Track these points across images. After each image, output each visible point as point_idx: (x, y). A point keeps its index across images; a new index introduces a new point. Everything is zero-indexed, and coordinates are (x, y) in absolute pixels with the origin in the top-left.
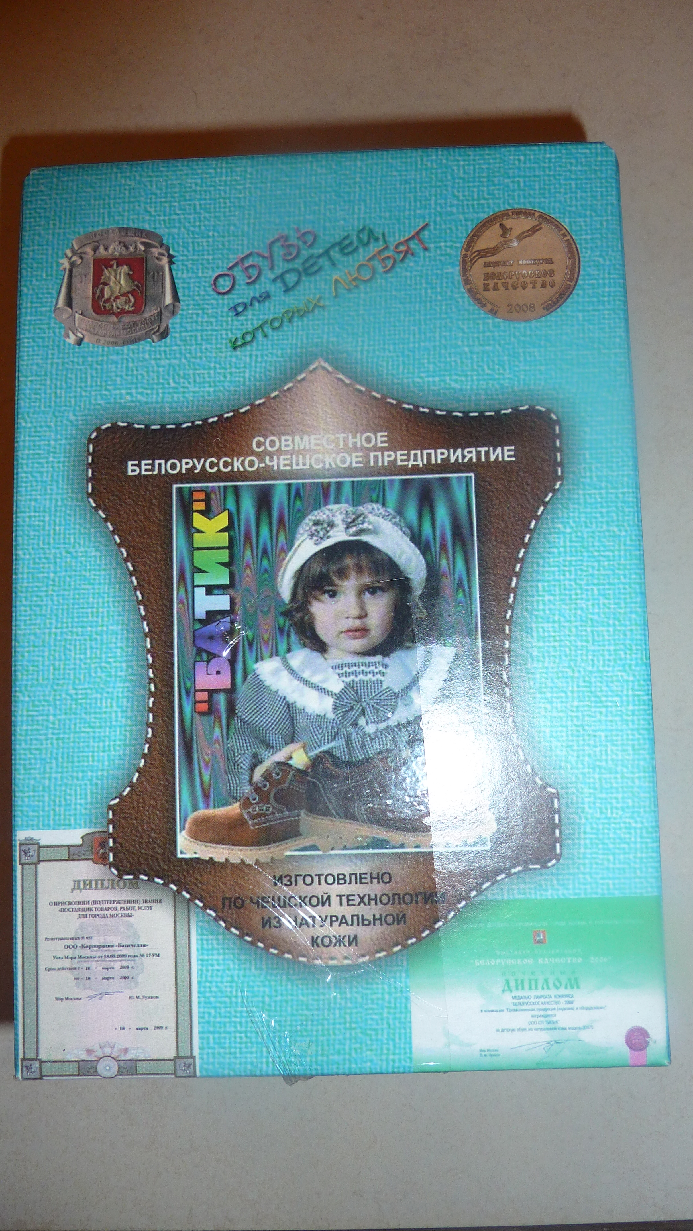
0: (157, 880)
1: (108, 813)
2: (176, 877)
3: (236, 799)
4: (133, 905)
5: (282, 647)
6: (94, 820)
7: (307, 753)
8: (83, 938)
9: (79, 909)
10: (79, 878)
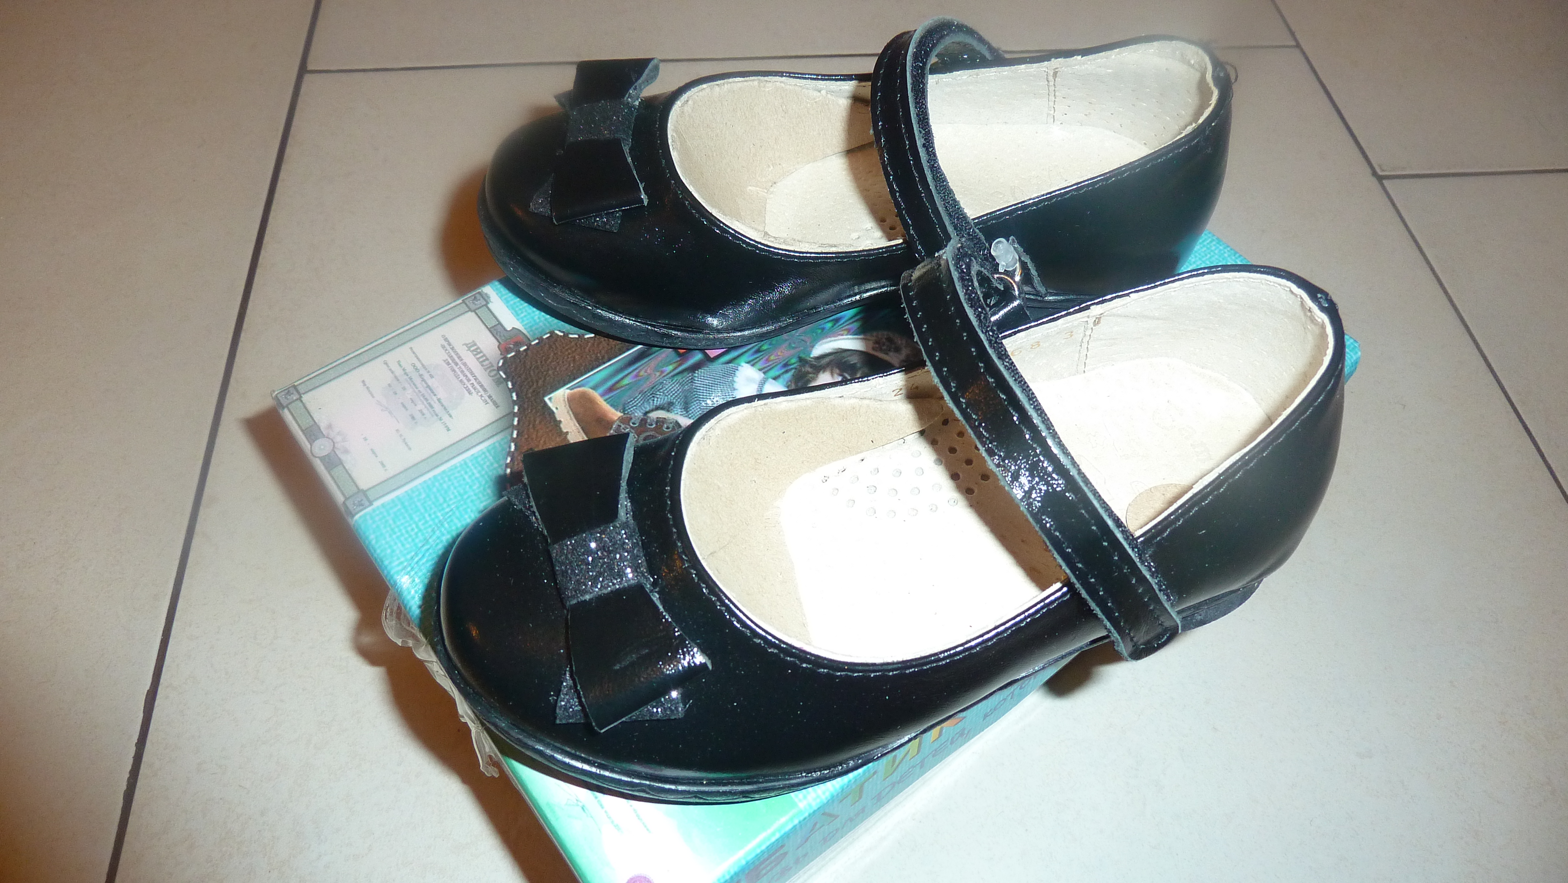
0: (514, 395)
1: (547, 334)
2: (526, 406)
3: (624, 411)
4: (481, 390)
8: (429, 372)
9: (451, 357)
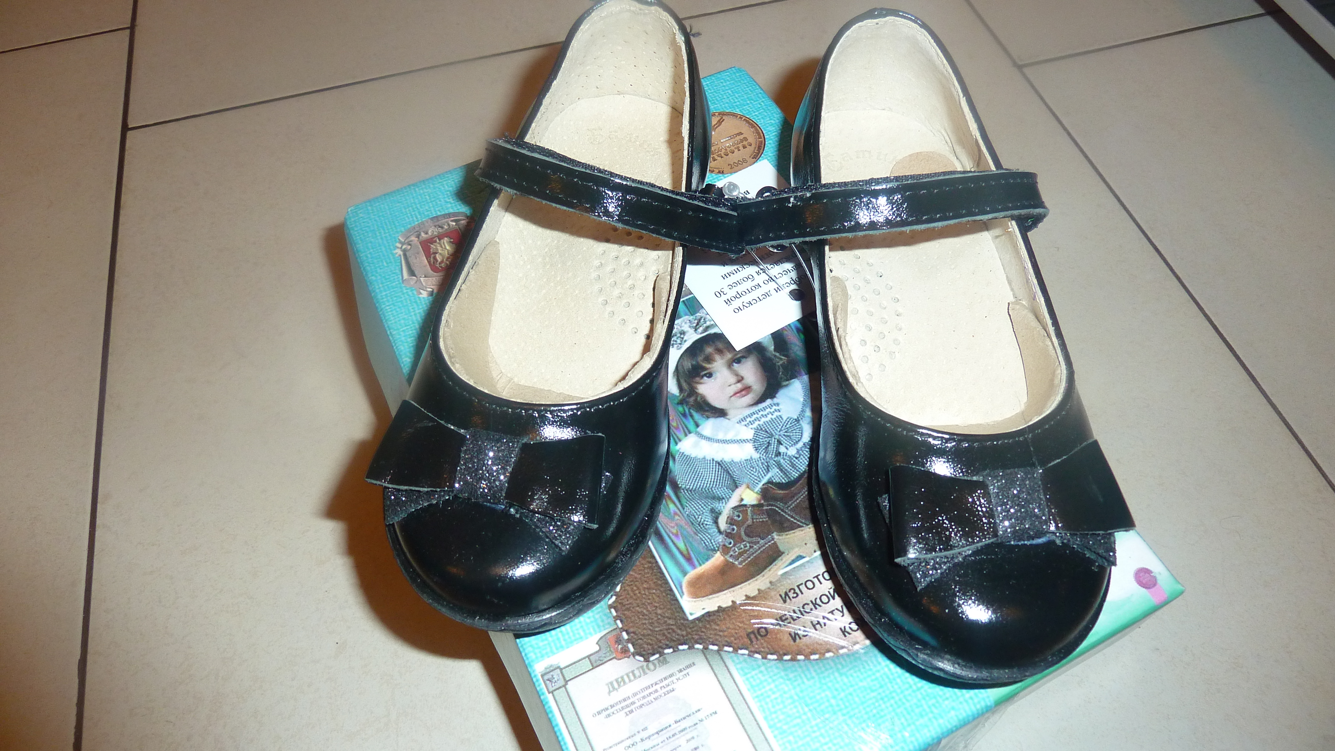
0: (681, 647)
1: (611, 612)
2: (696, 637)
3: (715, 550)
4: (670, 680)
5: (691, 426)
6: (601, 624)
7: (753, 491)
8: (638, 732)
9: (623, 708)
10: (610, 681)
